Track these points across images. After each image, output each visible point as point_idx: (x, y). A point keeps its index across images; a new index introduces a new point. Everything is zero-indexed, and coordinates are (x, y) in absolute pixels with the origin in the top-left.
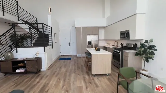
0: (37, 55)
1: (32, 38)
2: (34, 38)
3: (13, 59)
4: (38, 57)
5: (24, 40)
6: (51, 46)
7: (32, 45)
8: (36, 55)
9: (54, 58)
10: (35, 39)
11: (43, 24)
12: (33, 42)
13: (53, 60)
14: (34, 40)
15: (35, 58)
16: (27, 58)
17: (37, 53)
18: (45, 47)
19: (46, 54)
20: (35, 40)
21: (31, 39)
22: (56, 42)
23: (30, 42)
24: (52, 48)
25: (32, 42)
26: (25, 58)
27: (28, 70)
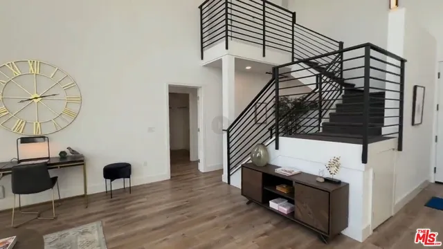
0: (333, 169)
1: (323, 108)
2: (327, 108)
3: (268, 165)
4: (337, 177)
5: (301, 112)
6: (396, 140)
7: (321, 131)
8: (328, 168)
9: (404, 192)
10: (330, 111)
11: (369, 46)
12: (323, 121)
13: (396, 202)
14: (327, 115)
15: (327, 180)
16: (300, 174)
17: (335, 163)
18: (370, 146)
19: (371, 172)
20: (330, 114)
21: (317, 112)
22: (416, 122)
23: (314, 120)
24: (400, 148)
25: (320, 122)
26: (296, 172)
27: (298, 214)
